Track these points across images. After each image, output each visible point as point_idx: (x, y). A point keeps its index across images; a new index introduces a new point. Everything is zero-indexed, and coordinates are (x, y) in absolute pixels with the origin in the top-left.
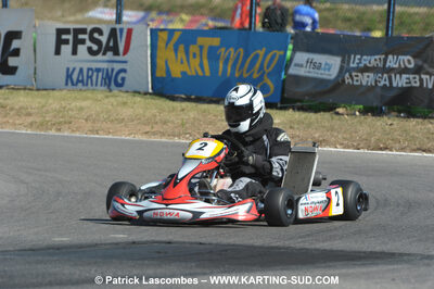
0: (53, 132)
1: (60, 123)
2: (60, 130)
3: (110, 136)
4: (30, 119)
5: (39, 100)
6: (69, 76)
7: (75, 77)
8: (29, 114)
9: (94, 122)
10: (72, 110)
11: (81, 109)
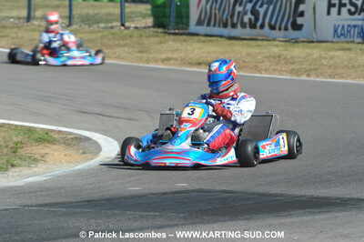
0: (304, 78)
1: (311, 70)
2: (308, 75)
3: (342, 80)
4: (292, 67)
5: (308, 51)
6: (336, 31)
7: (339, 31)
8: (293, 63)
9: (335, 68)
10: (325, 58)
11: (332, 58)
